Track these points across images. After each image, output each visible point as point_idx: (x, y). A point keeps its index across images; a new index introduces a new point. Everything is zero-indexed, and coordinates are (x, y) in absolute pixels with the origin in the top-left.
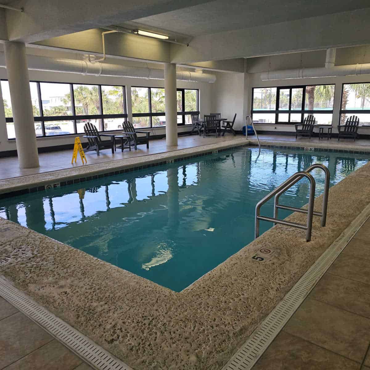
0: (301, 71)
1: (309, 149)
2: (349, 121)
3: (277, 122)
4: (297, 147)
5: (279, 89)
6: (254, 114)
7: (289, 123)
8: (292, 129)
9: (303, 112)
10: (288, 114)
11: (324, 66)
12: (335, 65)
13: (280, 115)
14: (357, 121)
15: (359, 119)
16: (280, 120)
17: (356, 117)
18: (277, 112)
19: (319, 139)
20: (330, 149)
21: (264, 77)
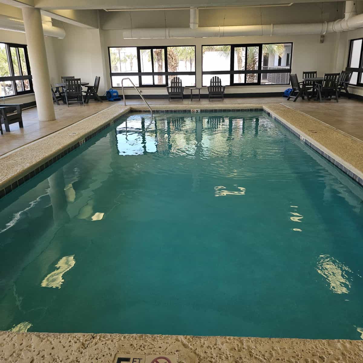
0: (167, 31)
1: (195, 111)
2: (212, 81)
3: (141, 86)
4: (183, 110)
5: (139, 48)
6: (113, 77)
7: (154, 86)
8: (164, 92)
9: (167, 74)
10: (152, 76)
11: (189, 27)
12: (199, 26)
13: (143, 77)
14: (219, 81)
15: (220, 80)
16: (144, 83)
17: (218, 78)
18: (140, 74)
19: (192, 100)
20: (215, 110)
21: (127, 35)
